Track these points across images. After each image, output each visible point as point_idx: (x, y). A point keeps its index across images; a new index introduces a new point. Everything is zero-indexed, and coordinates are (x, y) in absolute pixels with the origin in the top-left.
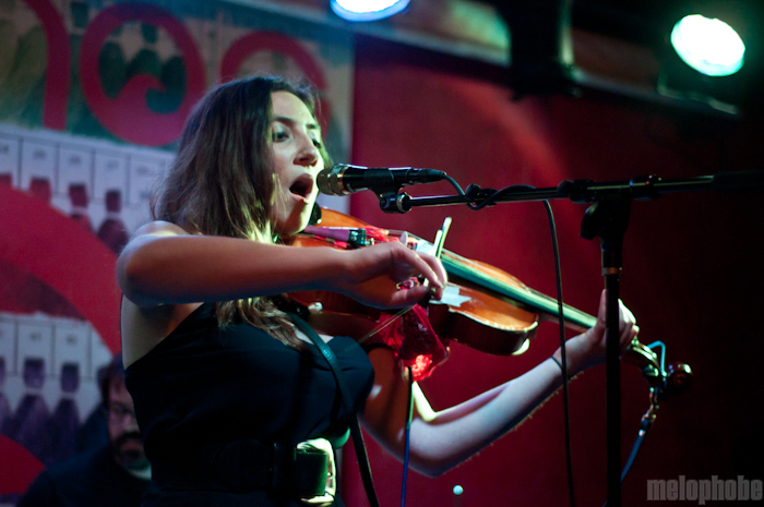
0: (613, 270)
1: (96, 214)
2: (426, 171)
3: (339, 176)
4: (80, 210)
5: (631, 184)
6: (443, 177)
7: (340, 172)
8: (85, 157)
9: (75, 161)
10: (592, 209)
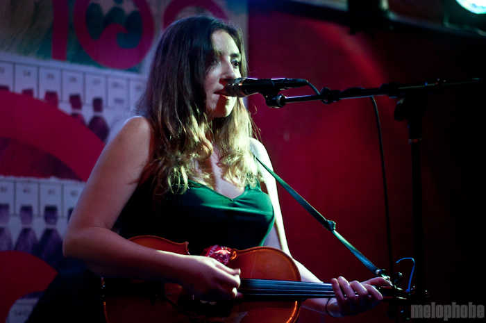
0: (415, 140)
1: (87, 113)
2: (295, 80)
3: (240, 85)
4: (77, 111)
5: (426, 84)
6: (306, 83)
7: (240, 82)
8: (80, 77)
9: (73, 80)
10: (401, 101)
